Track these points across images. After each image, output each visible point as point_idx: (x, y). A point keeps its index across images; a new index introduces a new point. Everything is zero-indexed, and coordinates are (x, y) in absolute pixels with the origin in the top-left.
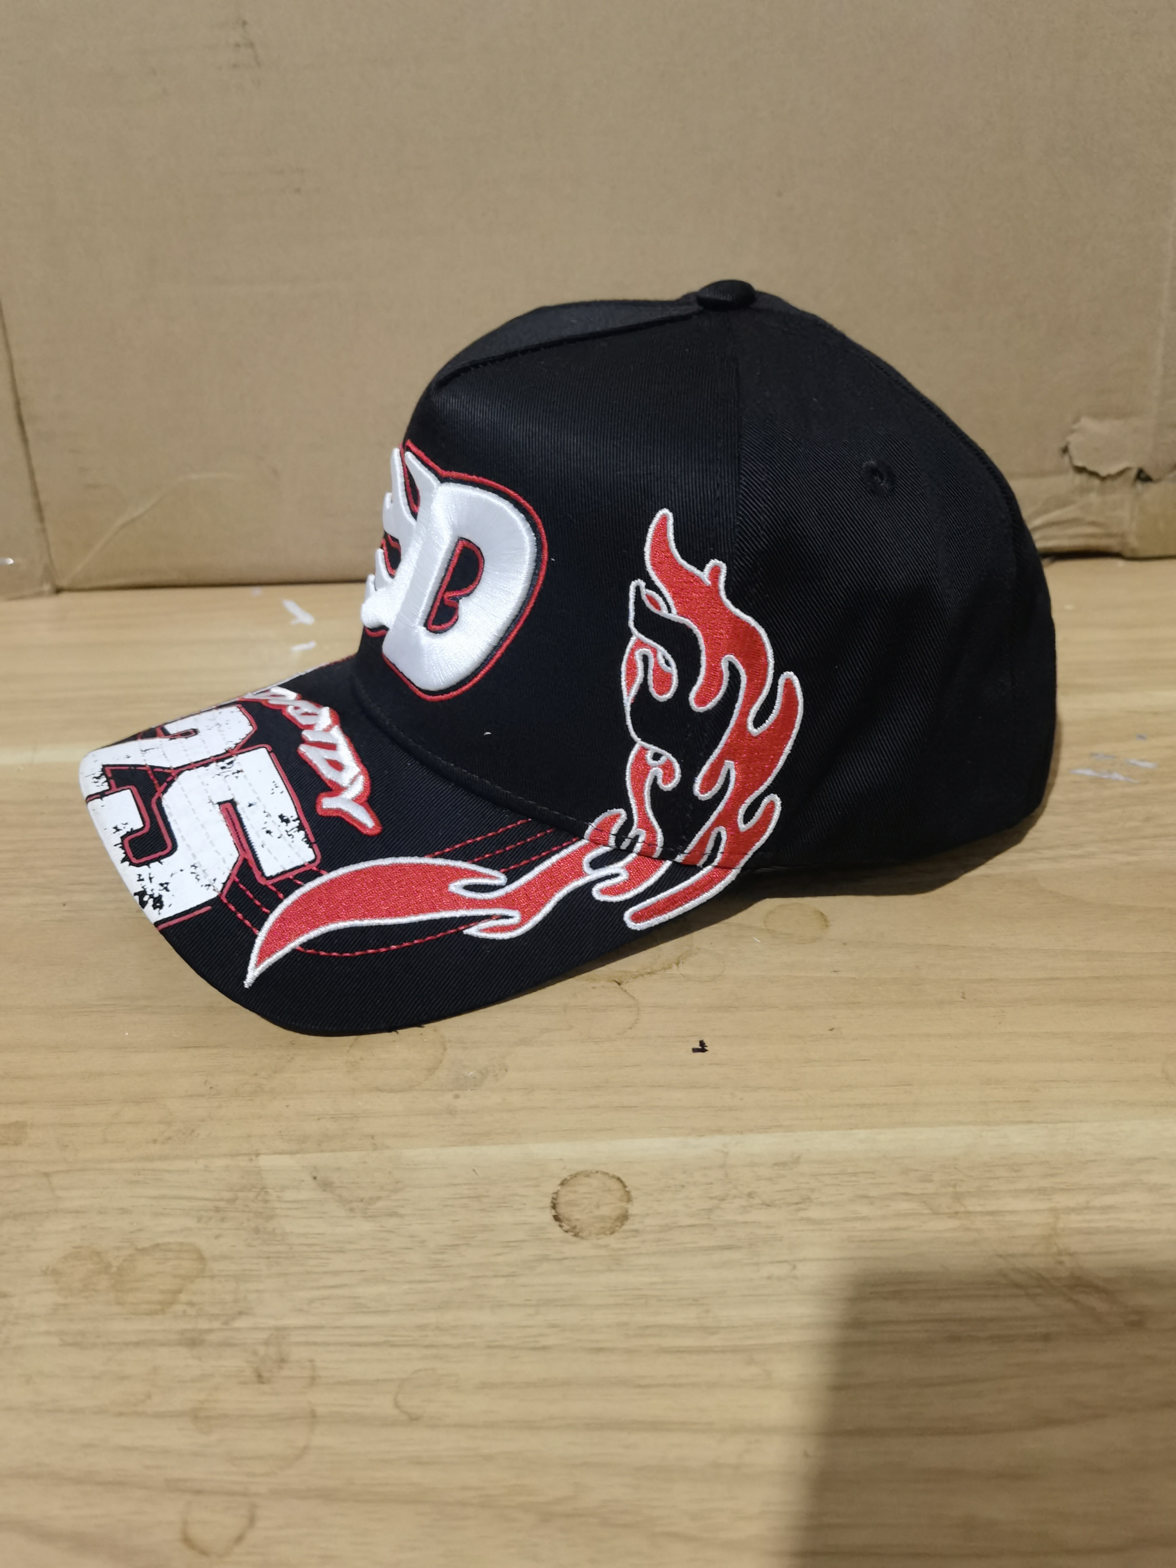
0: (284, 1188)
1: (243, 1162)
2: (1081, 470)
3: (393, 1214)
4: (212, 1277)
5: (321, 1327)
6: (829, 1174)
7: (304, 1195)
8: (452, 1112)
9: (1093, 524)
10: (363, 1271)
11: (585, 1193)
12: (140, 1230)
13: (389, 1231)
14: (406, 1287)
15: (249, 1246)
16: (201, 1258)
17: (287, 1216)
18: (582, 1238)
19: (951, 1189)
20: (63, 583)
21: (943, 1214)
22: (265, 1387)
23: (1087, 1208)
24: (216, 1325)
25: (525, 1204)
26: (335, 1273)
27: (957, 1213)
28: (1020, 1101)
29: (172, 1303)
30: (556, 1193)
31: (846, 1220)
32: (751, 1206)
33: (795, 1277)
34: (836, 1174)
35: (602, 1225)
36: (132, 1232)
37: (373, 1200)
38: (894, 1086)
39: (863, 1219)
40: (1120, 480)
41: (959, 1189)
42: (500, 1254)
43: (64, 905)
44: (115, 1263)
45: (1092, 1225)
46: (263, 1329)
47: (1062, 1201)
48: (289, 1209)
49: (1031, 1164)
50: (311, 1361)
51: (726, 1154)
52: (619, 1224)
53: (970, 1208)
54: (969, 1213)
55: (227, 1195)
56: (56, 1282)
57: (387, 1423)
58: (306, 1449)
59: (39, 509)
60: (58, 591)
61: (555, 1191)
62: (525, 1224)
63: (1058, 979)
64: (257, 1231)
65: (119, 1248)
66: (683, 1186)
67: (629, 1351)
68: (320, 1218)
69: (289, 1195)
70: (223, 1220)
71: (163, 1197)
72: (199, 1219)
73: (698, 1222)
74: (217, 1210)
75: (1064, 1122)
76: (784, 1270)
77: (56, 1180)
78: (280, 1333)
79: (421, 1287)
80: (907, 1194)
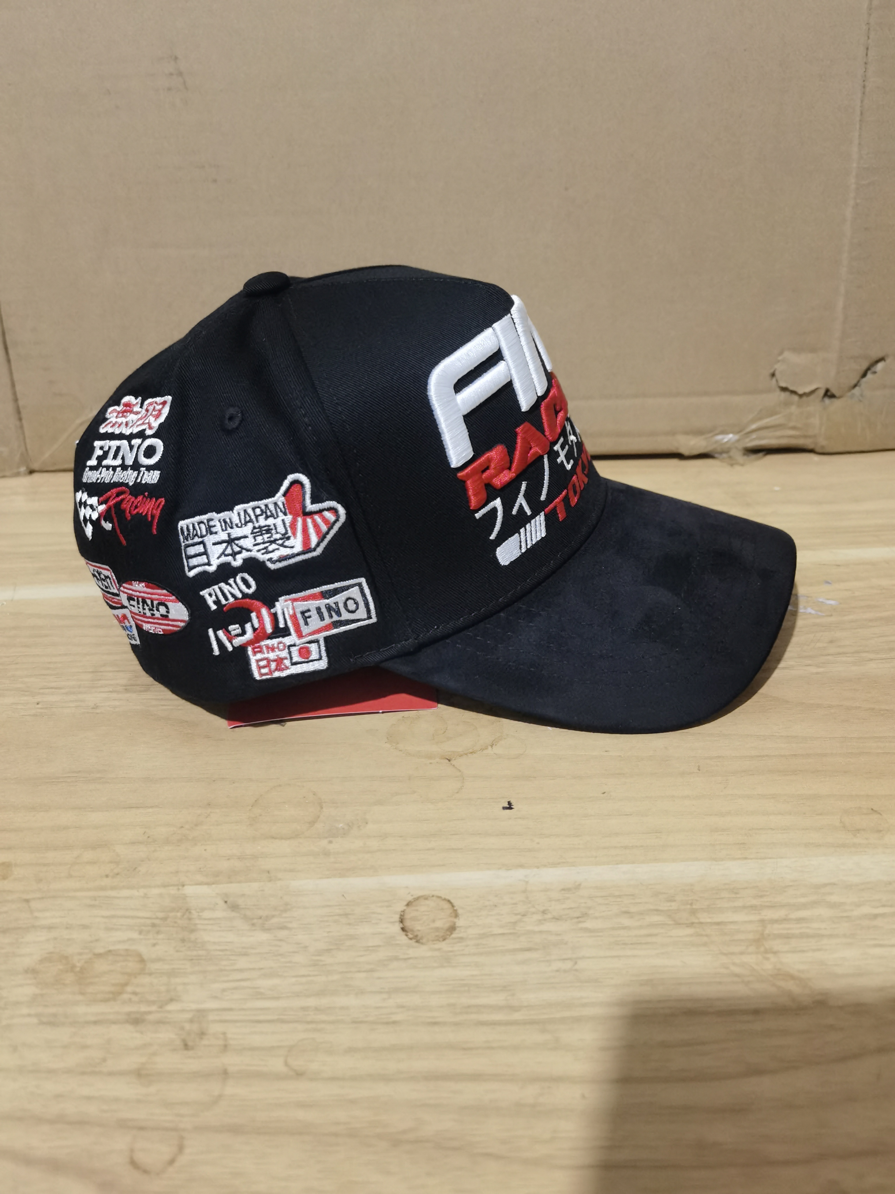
0: (203, 910)
1: (173, 891)
2: (784, 389)
3: (283, 928)
4: (150, 974)
5: (231, 1009)
6: (602, 897)
7: (218, 914)
8: (327, 854)
9: (794, 428)
10: (262, 969)
11: (424, 911)
12: (97, 940)
13: (280, 940)
14: (294, 980)
15: (177, 951)
16: (142, 961)
17: (205, 930)
18: (422, 944)
19: (689, 906)
20: (35, 466)
21: (683, 924)
22: (190, 1053)
23: (785, 920)
24: (154, 1008)
25: (380, 920)
26: (241, 970)
27: (693, 923)
28: (738, 844)
29: (120, 993)
30: (404, 911)
31: (613, 929)
32: (545, 920)
33: (576, 970)
34: (607, 896)
35: (437, 934)
36: (91, 942)
37: (268, 918)
38: (649, 833)
39: (624, 928)
40: (812, 397)
41: (694, 907)
42: (361, 956)
43: (38, 704)
44: (78, 965)
45: (789, 932)
46: (189, 1011)
47: (768, 914)
48: (208, 924)
49: (746, 888)
50: (224, 1034)
51: (527, 882)
52: (448, 933)
53: (702, 920)
54: (701, 923)
55: (161, 915)
56: (35, 978)
57: (279, 1077)
58: (220, 1097)
59: (19, 412)
60: (31, 472)
61: (403, 910)
62: (381, 933)
63: (767, 756)
64: (183, 940)
65: (80, 954)
66: (496, 906)
67: (456, 1024)
68: (231, 930)
69: (206, 914)
70: (158, 933)
71: (113, 917)
72: (140, 933)
73: (506, 931)
74: (154, 925)
75: (770, 858)
76: (568, 965)
77: (34, 905)
78: (201, 1014)
79: (304, 980)
80: (657, 910)
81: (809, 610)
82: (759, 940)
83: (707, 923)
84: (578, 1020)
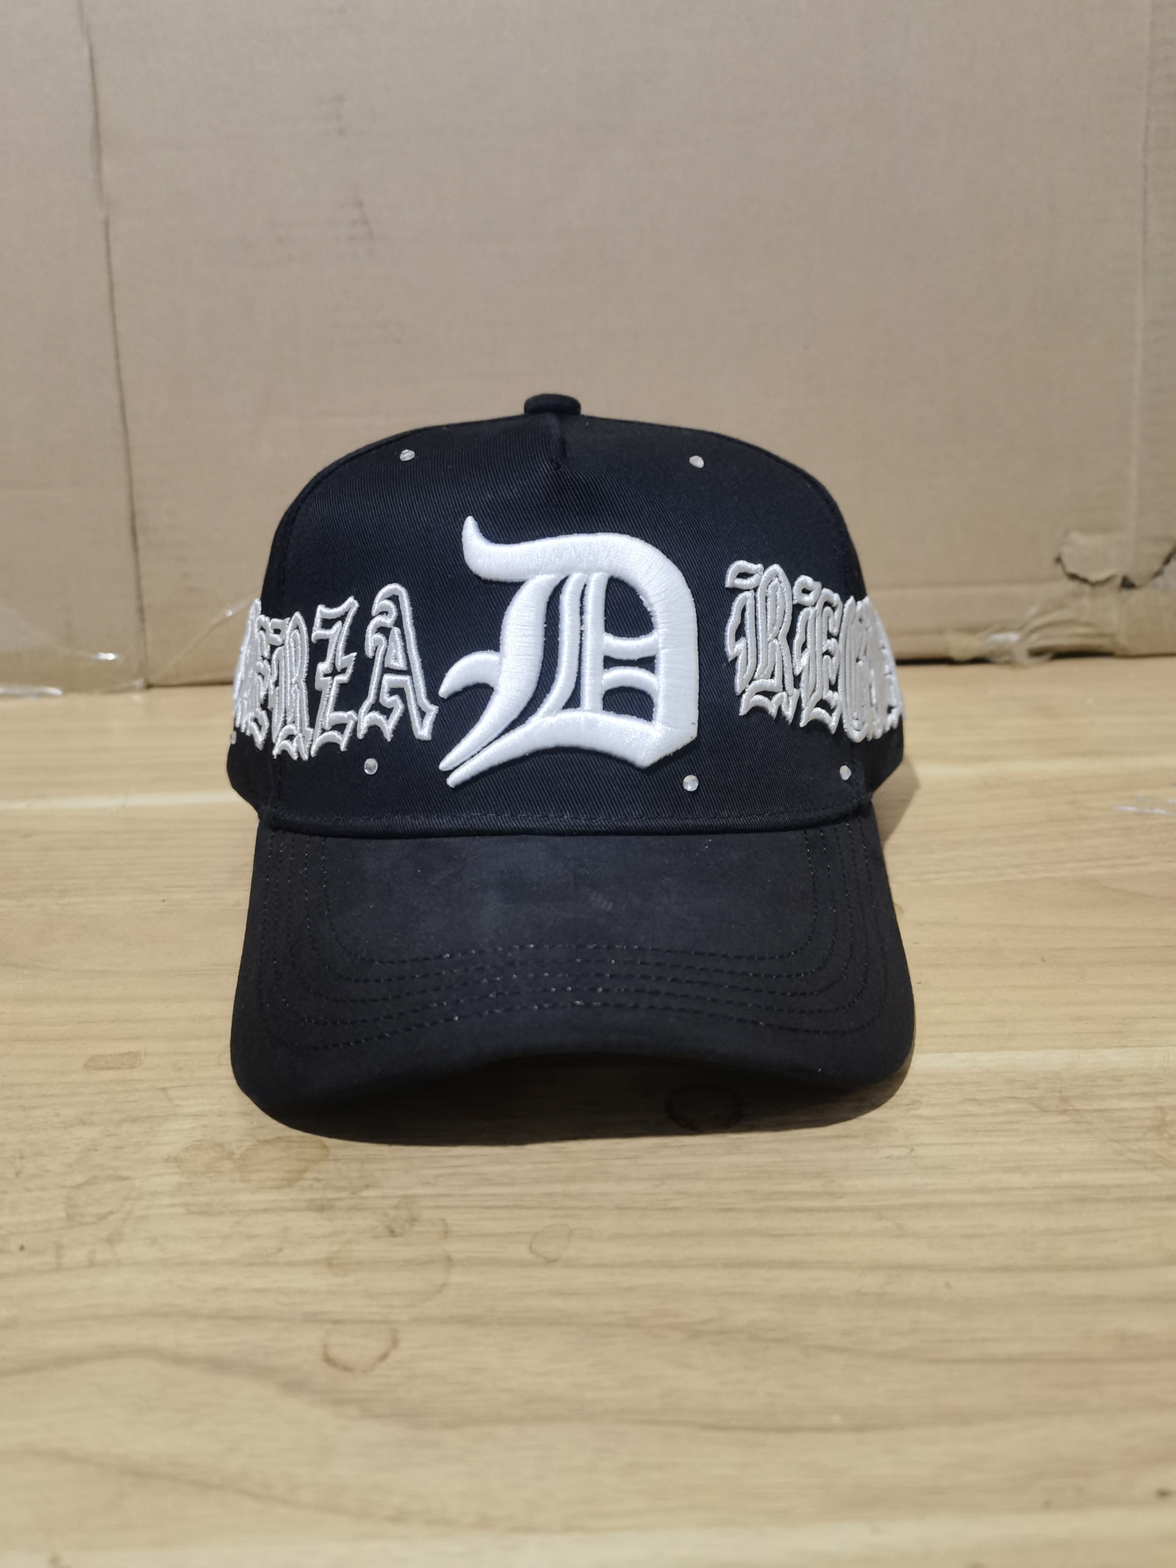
2: (1075, 578)
4: (337, 1160)
5: (450, 1195)
10: (485, 1155)
11: (698, 1099)
12: (260, 1127)
14: (530, 1166)
16: (324, 1147)
19: (1058, 1094)
20: (155, 679)
21: (1052, 1111)
22: (399, 1240)
24: (344, 1194)
25: (639, 1107)
26: (458, 1157)
27: (1066, 1111)
28: (1112, 1032)
29: (297, 1180)
31: (957, 1116)
32: (863, 1107)
33: (915, 1157)
34: (943, 1084)
35: (718, 1121)
36: (253, 1129)
38: (988, 1022)
39: (973, 1115)
40: (1107, 586)
41: (1064, 1094)
43: (164, 901)
44: (238, 1152)
46: (391, 1197)
47: (1167, 1101)
49: (1132, 1075)
50: (443, 1220)
52: (735, 1121)
53: (1078, 1107)
54: (1078, 1110)
56: (179, 1167)
57: (523, 1264)
58: (444, 1285)
59: (141, 611)
60: (150, 687)
61: (668, 1098)
63: (1132, 947)
65: (240, 1141)
67: (758, 1211)
73: (812, 1119)
75: (1158, 1046)
76: (904, 1152)
77: (172, 1093)
78: (408, 1200)
79: (545, 1166)
80: (1015, 1098)
81: (1157, 811)
82: (1160, 1127)
83: (1086, 1111)
84: (926, 1207)
